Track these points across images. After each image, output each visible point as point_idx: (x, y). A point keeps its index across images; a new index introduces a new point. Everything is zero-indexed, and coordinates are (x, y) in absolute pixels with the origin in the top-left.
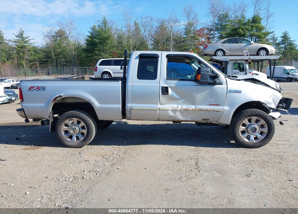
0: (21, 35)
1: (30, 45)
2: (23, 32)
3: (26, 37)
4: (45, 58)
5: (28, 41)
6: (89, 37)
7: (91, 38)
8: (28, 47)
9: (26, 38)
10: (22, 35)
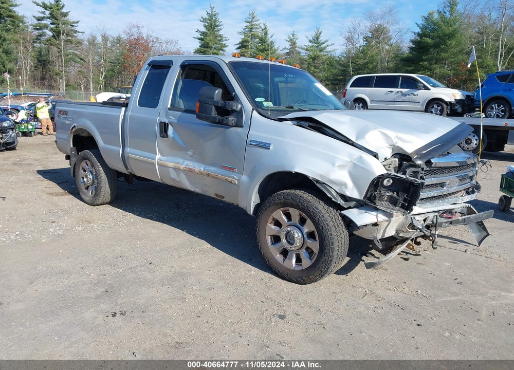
0: (316, 40)
1: (326, 54)
2: (320, 33)
3: (323, 41)
4: (341, 75)
5: (325, 48)
6: (419, 35)
7: (421, 38)
8: (324, 57)
9: (323, 43)
10: (317, 38)
